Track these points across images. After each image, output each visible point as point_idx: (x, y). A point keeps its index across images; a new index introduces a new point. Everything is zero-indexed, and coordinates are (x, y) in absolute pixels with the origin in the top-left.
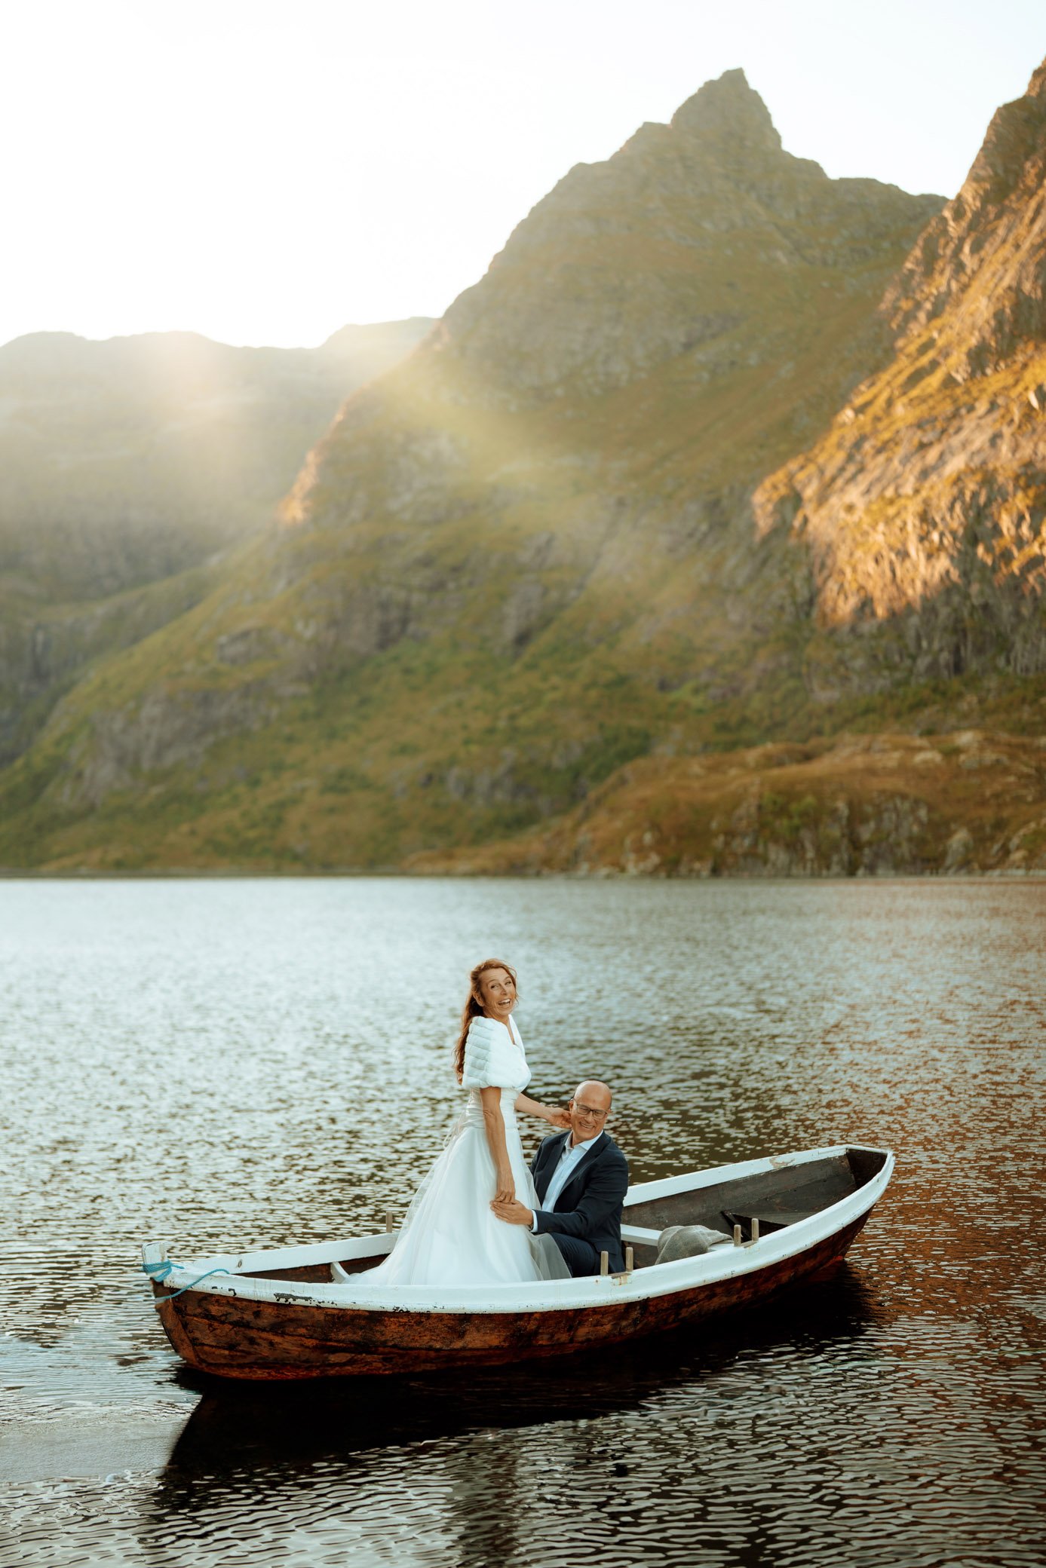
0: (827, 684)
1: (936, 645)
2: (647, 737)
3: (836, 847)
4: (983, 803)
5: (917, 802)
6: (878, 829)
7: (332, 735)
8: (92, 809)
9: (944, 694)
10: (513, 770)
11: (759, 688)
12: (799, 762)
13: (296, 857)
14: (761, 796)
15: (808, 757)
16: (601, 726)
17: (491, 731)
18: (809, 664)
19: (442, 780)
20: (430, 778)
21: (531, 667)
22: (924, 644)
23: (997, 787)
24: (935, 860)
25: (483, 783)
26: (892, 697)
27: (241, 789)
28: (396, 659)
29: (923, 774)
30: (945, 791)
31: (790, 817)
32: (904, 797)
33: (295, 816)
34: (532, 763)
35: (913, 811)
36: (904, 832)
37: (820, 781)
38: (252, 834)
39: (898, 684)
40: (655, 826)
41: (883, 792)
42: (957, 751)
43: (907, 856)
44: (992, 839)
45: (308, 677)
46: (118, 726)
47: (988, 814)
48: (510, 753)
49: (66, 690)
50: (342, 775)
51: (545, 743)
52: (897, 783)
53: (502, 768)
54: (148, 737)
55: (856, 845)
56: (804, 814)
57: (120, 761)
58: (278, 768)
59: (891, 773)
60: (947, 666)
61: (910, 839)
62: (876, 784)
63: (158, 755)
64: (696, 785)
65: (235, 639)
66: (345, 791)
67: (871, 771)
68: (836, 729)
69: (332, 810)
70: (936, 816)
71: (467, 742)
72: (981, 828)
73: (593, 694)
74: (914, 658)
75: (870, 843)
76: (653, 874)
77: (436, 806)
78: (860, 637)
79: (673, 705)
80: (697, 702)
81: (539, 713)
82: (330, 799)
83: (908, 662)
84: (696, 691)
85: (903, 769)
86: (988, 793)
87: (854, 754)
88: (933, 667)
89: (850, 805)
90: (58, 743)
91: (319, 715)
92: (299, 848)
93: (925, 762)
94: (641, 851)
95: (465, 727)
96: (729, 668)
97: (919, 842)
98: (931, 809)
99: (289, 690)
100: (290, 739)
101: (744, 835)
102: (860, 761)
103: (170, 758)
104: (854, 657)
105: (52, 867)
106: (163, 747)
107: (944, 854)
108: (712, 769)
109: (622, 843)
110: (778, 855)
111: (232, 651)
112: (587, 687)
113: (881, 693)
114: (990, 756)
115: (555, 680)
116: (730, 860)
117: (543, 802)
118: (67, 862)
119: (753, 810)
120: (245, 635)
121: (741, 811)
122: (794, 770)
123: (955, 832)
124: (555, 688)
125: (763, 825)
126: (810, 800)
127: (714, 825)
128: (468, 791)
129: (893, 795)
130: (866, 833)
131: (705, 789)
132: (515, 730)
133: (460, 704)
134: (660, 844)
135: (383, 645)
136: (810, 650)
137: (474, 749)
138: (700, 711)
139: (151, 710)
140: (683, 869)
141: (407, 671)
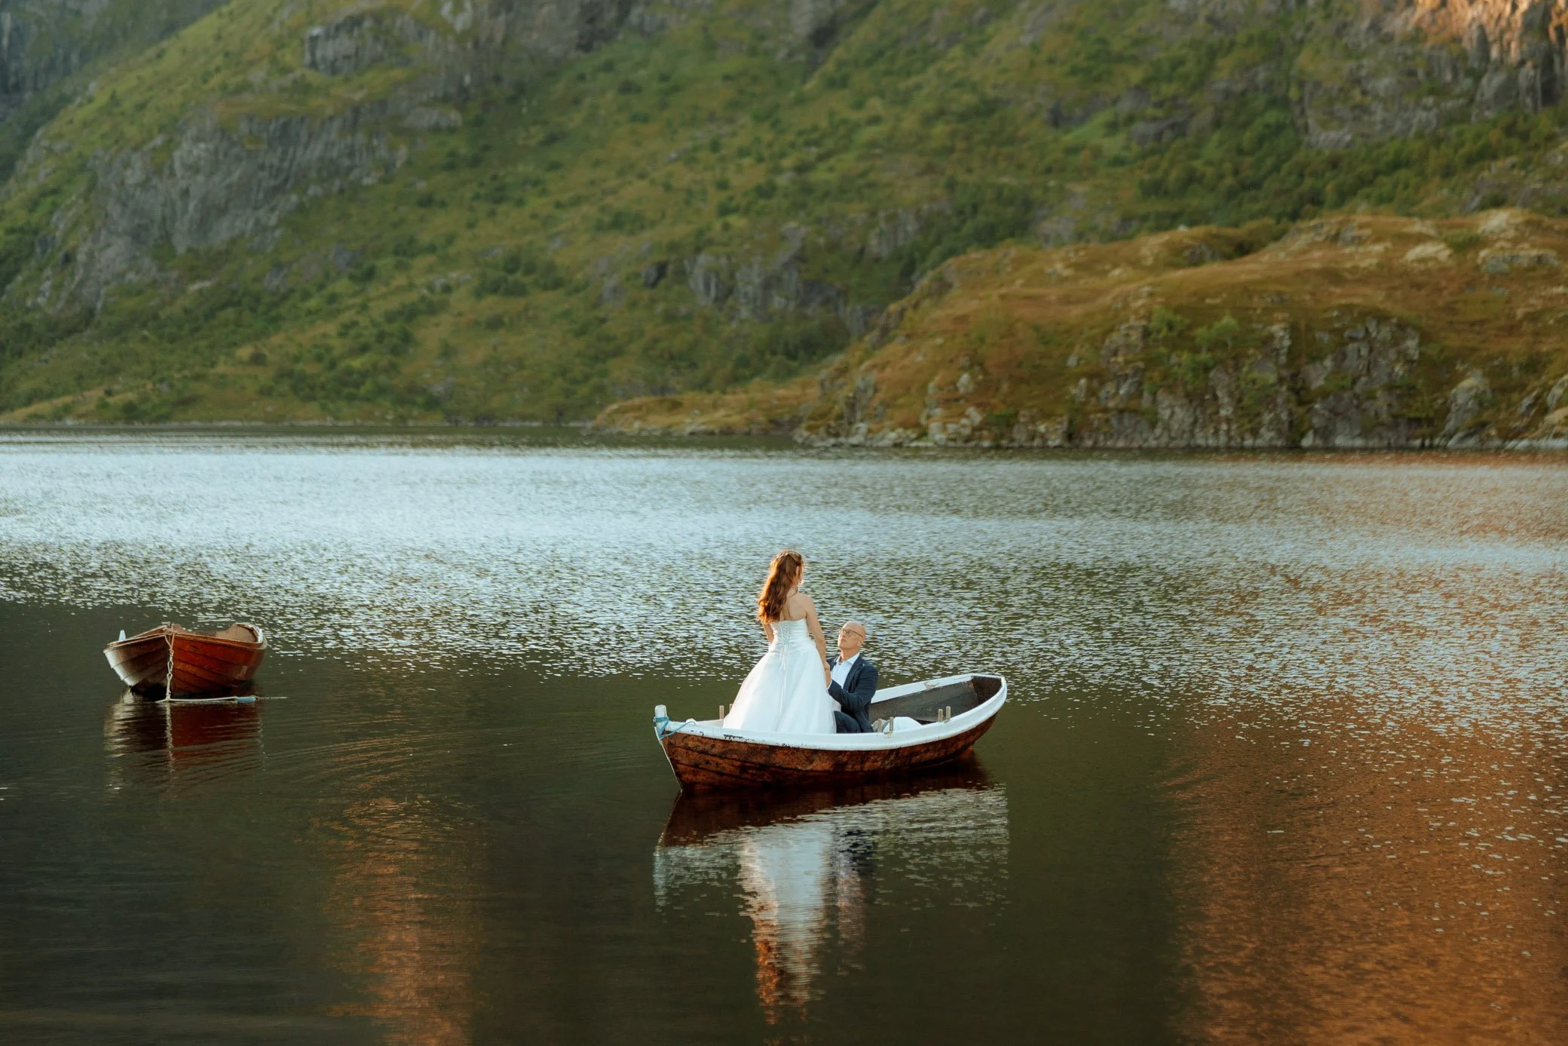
0: (1330, 118)
1: (1514, 55)
2: (1028, 204)
3: (1267, 400)
4: (1512, 329)
5: (1402, 326)
6: (1338, 369)
7: (499, 196)
8: (88, 316)
9: (1525, 137)
10: (800, 258)
11: (1217, 124)
12: (1228, 258)
13: (432, 404)
14: (1148, 317)
15: (1243, 249)
16: (951, 185)
17: (766, 191)
18: (1301, 84)
19: (682, 275)
20: (661, 269)
21: (836, 83)
22: (1495, 53)
23: (1536, 303)
24: (1430, 421)
25: (749, 280)
26: (1438, 141)
27: (341, 286)
28: (608, 67)
29: (1416, 281)
30: (1450, 309)
31: (1196, 350)
32: (1382, 318)
33: (432, 333)
34: (833, 247)
35: (1396, 341)
36: (1380, 375)
37: (1247, 290)
38: (357, 363)
39: (1449, 119)
40: (976, 362)
41: (1348, 308)
42: (1476, 243)
43: (1385, 417)
44: (1522, 387)
45: (460, 98)
46: (134, 176)
47: (1517, 348)
48: (797, 229)
49: (49, 113)
50: (513, 264)
51: (856, 211)
52: (1375, 297)
53: (783, 255)
54: (185, 193)
55: (1301, 395)
56: (1216, 345)
57: (137, 236)
58: (406, 250)
59: (1366, 278)
60: (1531, 89)
61: (1390, 388)
62: (1338, 296)
63: (202, 226)
64: (1053, 293)
65: (335, 31)
66: (518, 291)
67: (1332, 276)
68: (1344, 196)
69: (495, 324)
70: (1432, 350)
71: (724, 211)
72: (1505, 369)
73: (940, 129)
74: (1477, 76)
75: (1324, 394)
76: (964, 447)
77: (670, 317)
78: (1388, 39)
79: (1073, 150)
80: (1113, 145)
81: (847, 162)
82: (492, 305)
83: (1467, 83)
84: (1112, 127)
85: (1386, 273)
86: (1520, 313)
87: (1313, 245)
88: (1508, 89)
89: (1293, 329)
90: (33, 205)
91: (475, 162)
92: (438, 389)
93: (1422, 260)
94: (952, 401)
95: (723, 185)
96: (1168, 90)
97: (1405, 391)
98: (1425, 338)
99: (430, 117)
100: (427, 202)
101: (1121, 378)
102: (1317, 259)
103: (222, 232)
104: (1376, 74)
105: (21, 413)
106: (211, 212)
107: (1444, 412)
108: (1084, 267)
109: (923, 388)
110: (1174, 412)
111: (328, 50)
112: (929, 120)
113: (1420, 135)
114: (1527, 253)
115: (876, 105)
116: (1096, 418)
117: (851, 312)
118: (42, 407)
119: (1135, 337)
120: (355, 22)
121: (1116, 338)
122: (1215, 271)
123: (1462, 376)
124: (875, 120)
125: (1152, 362)
126: (1228, 320)
127: (1072, 361)
128: (727, 292)
129: (1365, 314)
130: (1318, 376)
131: (1066, 300)
132: (807, 189)
133: (715, 146)
134: (982, 394)
135: (586, 46)
136: (1304, 60)
137: (736, 221)
138: (1118, 162)
139: (190, 150)
140: (1020, 435)
141: (627, 88)
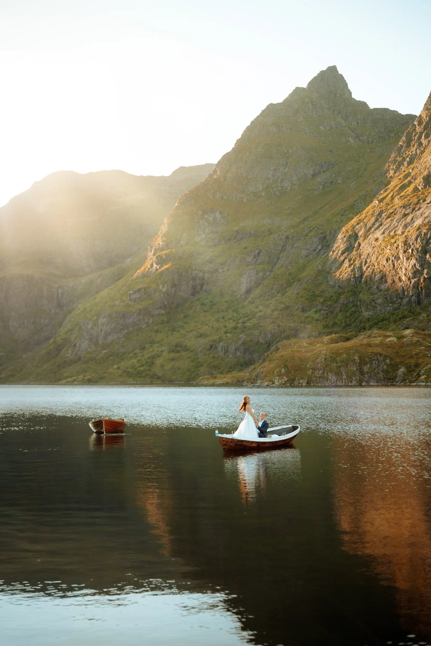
0: (367, 309)
1: (411, 294)
2: (297, 330)
3: (354, 374)
4: (412, 357)
5: (386, 357)
6: (370, 367)
7: (174, 330)
8: (80, 359)
9: (413, 313)
10: (244, 343)
11: (341, 311)
12: (344, 341)
13: (159, 378)
14: (326, 355)
15: (348, 339)
16: (279, 326)
17: (235, 328)
18: (360, 301)
19: (216, 348)
20: (211, 346)
21: (251, 303)
22: (406, 293)
23: (418, 351)
24: (392, 379)
25: (232, 348)
26: (393, 314)
27: (137, 351)
28: (198, 300)
29: (389, 346)
30: (397, 353)
31: (337, 363)
32: (381, 355)
33: (158, 362)
34: (251, 341)
35: (384, 360)
36: (381, 368)
37: (349, 349)
38: (141, 369)
39: (396, 309)
40: (286, 366)
41: (373, 352)
42: (403, 337)
43: (382, 378)
44: (414, 371)
45: (164, 307)
46: (89, 326)
47: (413, 361)
48: (243, 337)
49: (70, 312)
50: (177, 345)
51: (256, 332)
52: (379, 350)
53: (239, 343)
54: (101, 330)
55: (362, 373)
56: (342, 361)
57: (90, 340)
58: (152, 343)
59: (377, 346)
60: (415, 302)
61: (383, 371)
62: (370, 350)
63: (105, 338)
64: (303, 350)
65: (135, 292)
66: (178, 352)
67: (369, 345)
68: (371, 328)
69: (173, 359)
70: (393, 362)
71: (226, 333)
72: (410, 366)
73: (276, 313)
74: (402, 299)
75: (367, 373)
76: (283, 385)
77: (213, 357)
78: (381, 290)
79: (307, 318)
80: (317, 316)
81: (254, 321)
82: (172, 355)
83: (399, 300)
84: (316, 312)
85: (381, 344)
86: (413, 353)
87: (364, 338)
88: (409, 302)
89: (360, 358)
90: (66, 333)
91: (168, 322)
92: (160, 375)
93: (390, 341)
94: (280, 375)
95: (225, 327)
96: (329, 303)
97: (386, 372)
98: (391, 359)
99: (157, 312)
100: (157, 331)
101: (319, 370)
102: (365, 341)
103: (110, 339)
104: (378, 299)
105: (64, 381)
106: (107, 334)
107: (396, 377)
108: (310, 344)
109: (274, 372)
110: (332, 377)
111: (134, 297)
112: (273, 311)
113: (389, 313)
114: (415, 339)
115: (261, 308)
116: (314, 379)
117: (256, 356)
118: (69, 380)
119: (323, 360)
120: (140, 290)
121: (318, 360)
122: (341, 344)
123: (400, 368)
124: (261, 311)
125: (327, 366)
126: (345, 356)
127: (308, 366)
128: (226, 351)
129: (377, 354)
130: (366, 369)
131: (307, 352)
132: (245, 327)
133: (223, 318)
134: (287, 373)
135: (193, 295)
136: (361, 295)
137: (228, 335)
138: (317, 320)
139: (102, 320)
140: (296, 383)
141: (203, 304)
